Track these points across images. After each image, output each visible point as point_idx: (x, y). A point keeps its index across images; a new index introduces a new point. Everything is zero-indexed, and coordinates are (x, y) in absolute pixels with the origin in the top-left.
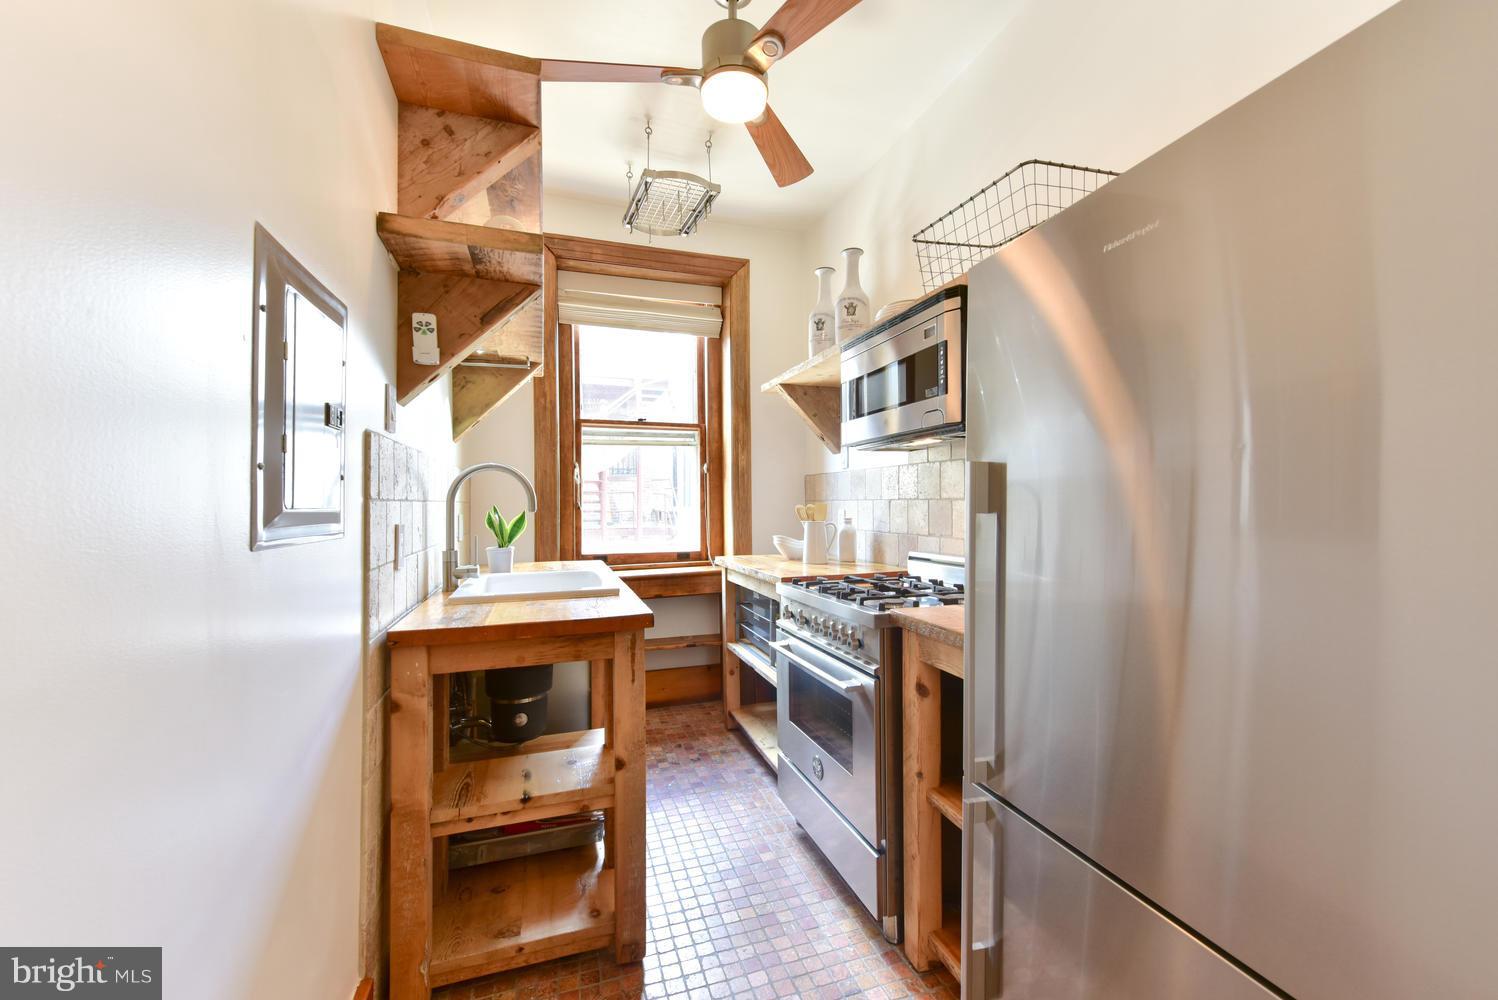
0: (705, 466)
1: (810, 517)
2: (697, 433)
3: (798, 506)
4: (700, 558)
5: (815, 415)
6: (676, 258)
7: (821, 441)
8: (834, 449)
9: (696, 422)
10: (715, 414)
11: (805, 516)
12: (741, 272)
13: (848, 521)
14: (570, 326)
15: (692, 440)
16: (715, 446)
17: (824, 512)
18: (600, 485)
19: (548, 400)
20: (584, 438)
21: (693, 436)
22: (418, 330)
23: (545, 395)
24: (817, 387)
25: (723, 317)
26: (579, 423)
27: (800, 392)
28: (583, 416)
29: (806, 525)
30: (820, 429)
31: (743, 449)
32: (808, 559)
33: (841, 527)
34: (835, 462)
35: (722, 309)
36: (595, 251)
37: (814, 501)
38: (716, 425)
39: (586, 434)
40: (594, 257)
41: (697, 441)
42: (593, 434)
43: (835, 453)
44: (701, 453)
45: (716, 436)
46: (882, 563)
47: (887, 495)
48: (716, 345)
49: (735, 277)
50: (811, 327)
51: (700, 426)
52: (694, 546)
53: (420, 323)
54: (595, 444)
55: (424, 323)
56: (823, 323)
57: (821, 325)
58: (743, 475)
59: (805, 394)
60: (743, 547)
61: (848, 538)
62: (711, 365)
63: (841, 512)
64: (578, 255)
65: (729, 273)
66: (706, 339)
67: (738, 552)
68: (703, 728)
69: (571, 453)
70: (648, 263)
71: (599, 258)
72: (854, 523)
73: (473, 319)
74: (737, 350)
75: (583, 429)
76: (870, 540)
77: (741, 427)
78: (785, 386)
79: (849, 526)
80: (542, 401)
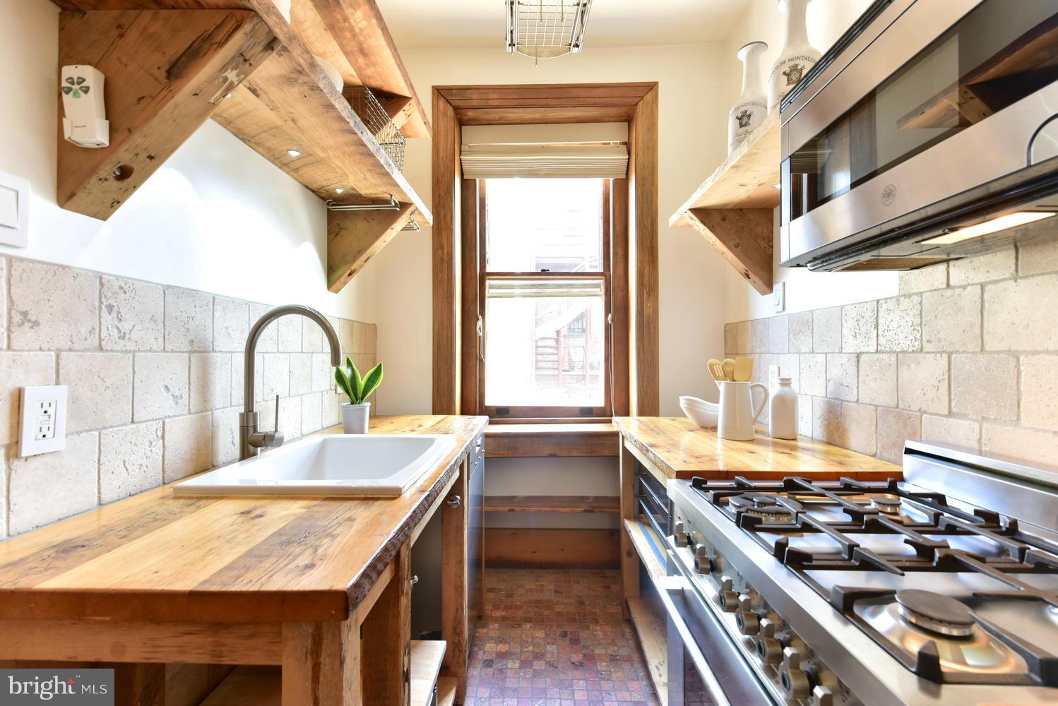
0: (610, 316)
1: (729, 375)
2: (602, 282)
3: (712, 361)
4: (602, 414)
5: (737, 246)
6: (575, 92)
7: (745, 281)
8: (766, 289)
9: (601, 270)
10: (620, 260)
11: (721, 374)
12: (649, 97)
13: (785, 382)
14: (475, 180)
15: (598, 290)
16: (620, 294)
17: (749, 369)
18: (557, 341)
19: (445, 252)
20: (488, 292)
21: (598, 286)
22: (68, 91)
23: (442, 247)
24: (741, 210)
25: (629, 154)
26: (484, 275)
27: (716, 218)
28: (488, 270)
29: (722, 386)
30: (744, 263)
31: (649, 296)
32: (726, 429)
33: (774, 389)
34: (764, 306)
35: (627, 145)
36: (491, 96)
37: (737, 354)
38: (621, 273)
39: (491, 287)
40: (491, 103)
41: (601, 291)
42: (500, 287)
43: (763, 293)
44: (606, 303)
45: (622, 282)
46: (843, 446)
47: (851, 346)
48: (622, 186)
49: (641, 104)
50: (732, 124)
51: (605, 274)
52: (598, 401)
53: (71, 80)
54: (501, 297)
55: (75, 80)
56: (750, 116)
57: (745, 120)
58: (649, 324)
59: (724, 219)
60: (649, 407)
61: (786, 407)
62: (617, 207)
63: (773, 368)
64: (475, 103)
65: (635, 100)
66: (611, 180)
67: (642, 412)
68: (597, 610)
69: (474, 305)
70: (545, 102)
71: (495, 103)
72: (795, 385)
73: (156, 72)
74: (643, 185)
75: (488, 283)
76: (819, 411)
77: (647, 270)
78: (696, 211)
79: (786, 389)
80: (440, 252)
